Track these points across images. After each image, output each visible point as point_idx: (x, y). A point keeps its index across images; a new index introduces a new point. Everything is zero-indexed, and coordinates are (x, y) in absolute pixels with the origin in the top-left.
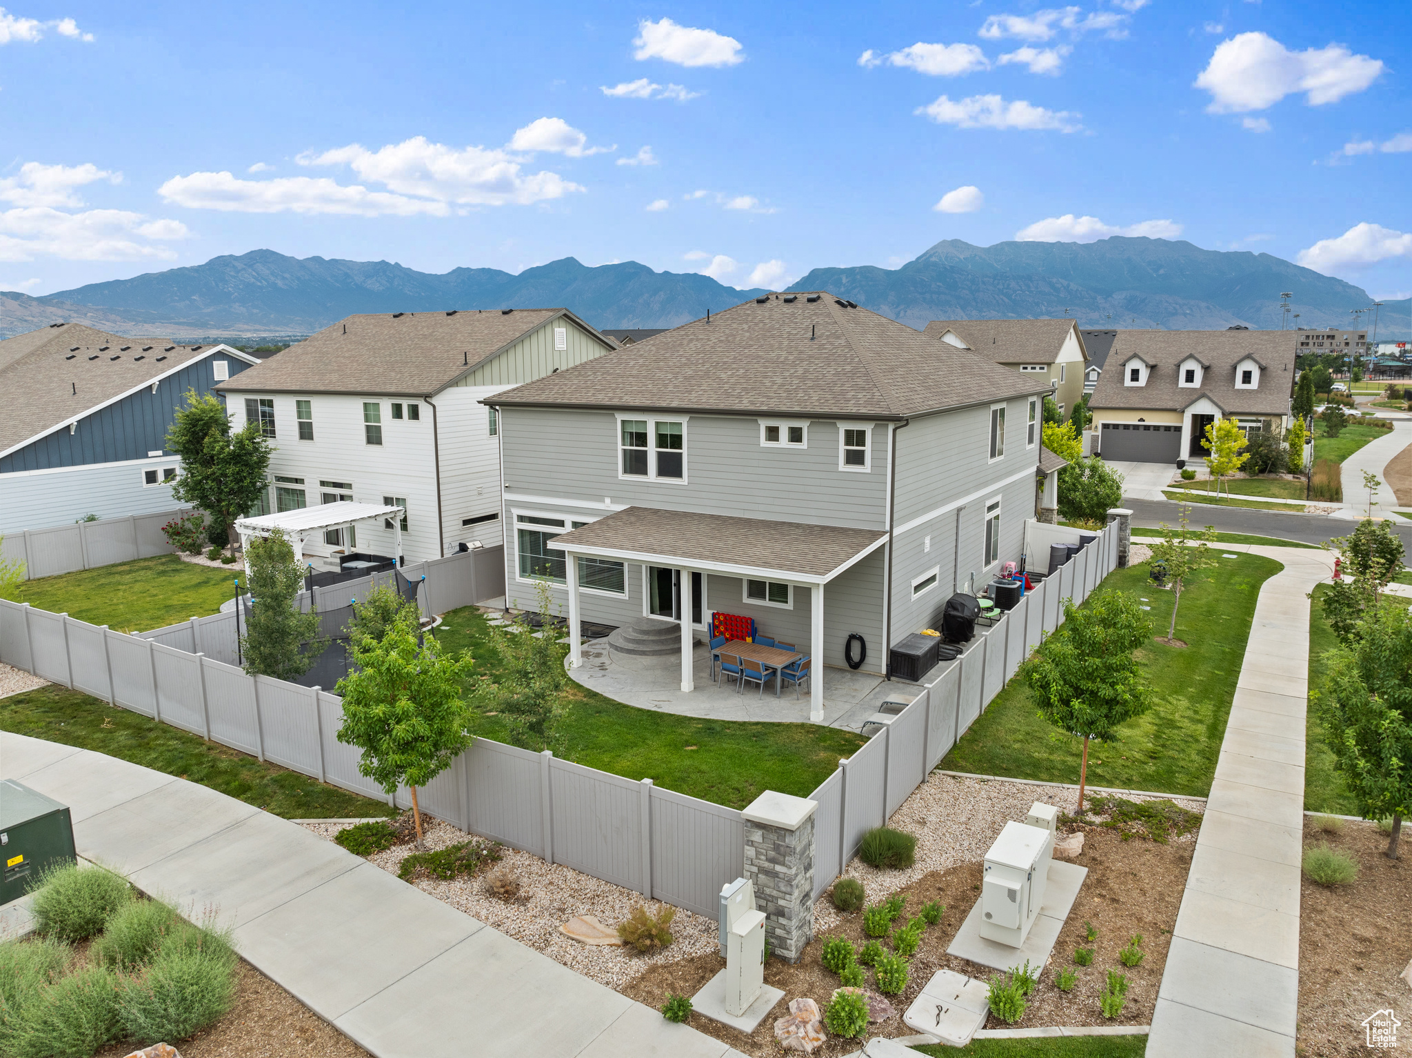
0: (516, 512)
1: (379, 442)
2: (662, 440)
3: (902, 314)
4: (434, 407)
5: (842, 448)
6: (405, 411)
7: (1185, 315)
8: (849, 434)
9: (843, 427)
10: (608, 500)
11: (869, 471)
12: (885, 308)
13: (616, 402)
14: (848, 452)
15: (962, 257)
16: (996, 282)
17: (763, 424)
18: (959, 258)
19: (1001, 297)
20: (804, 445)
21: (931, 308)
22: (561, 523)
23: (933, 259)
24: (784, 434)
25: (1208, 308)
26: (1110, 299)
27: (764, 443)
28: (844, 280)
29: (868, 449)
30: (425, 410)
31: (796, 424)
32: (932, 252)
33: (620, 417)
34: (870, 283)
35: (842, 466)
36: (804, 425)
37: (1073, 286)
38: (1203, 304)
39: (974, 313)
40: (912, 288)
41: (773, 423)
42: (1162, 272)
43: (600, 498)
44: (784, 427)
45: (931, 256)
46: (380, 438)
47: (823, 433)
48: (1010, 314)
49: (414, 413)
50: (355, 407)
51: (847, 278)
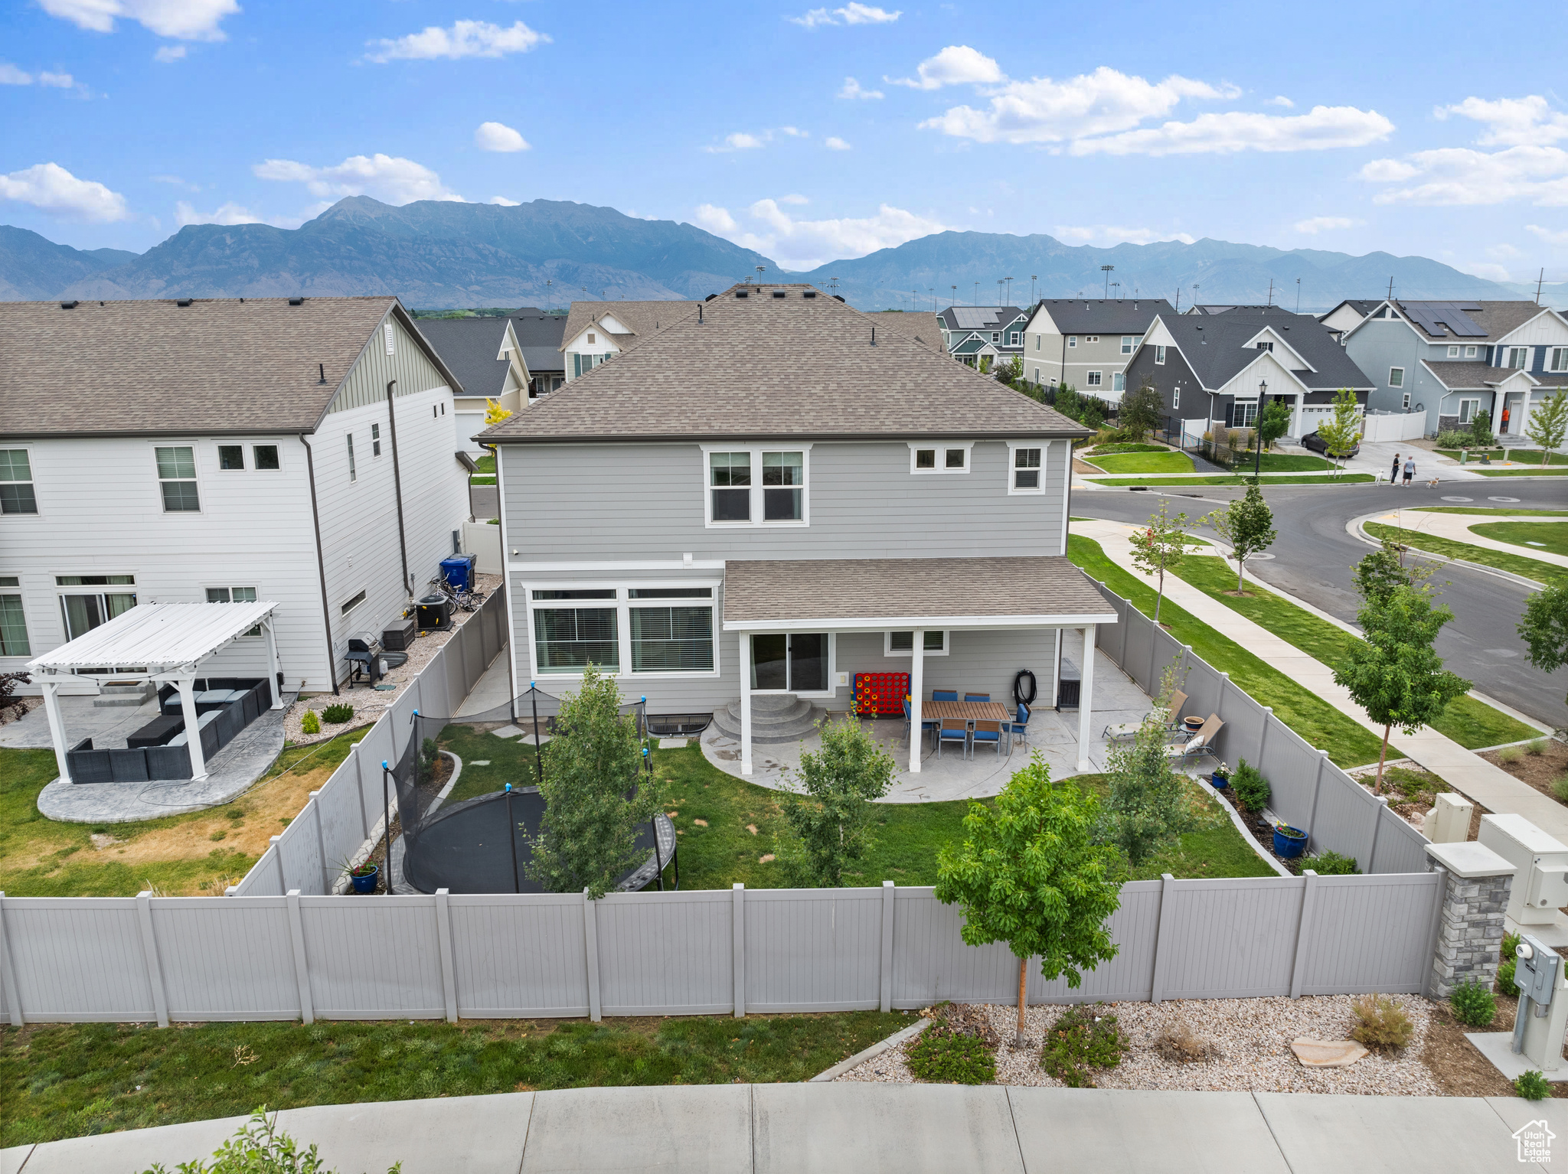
0: (529, 587)
1: (193, 505)
2: (770, 476)
3: (308, 283)
4: (308, 448)
5: (1013, 469)
6: (249, 457)
7: (618, 285)
8: (1020, 453)
9: (1013, 447)
10: (688, 557)
11: (1043, 492)
12: (285, 275)
13: (704, 430)
14: (1018, 473)
15: (373, 216)
16: (416, 246)
17: (914, 448)
18: (369, 217)
19: (424, 263)
20: (966, 468)
21: (343, 275)
22: (609, 594)
23: (339, 218)
24: (940, 458)
25: (640, 278)
26: (542, 267)
27: (915, 470)
28: (229, 241)
29: (1042, 470)
30: (288, 451)
31: (955, 446)
32: (336, 210)
33: (707, 450)
34: (263, 245)
35: (1012, 490)
36: (967, 448)
37: (502, 253)
38: (635, 275)
39: (395, 282)
40: (317, 252)
41: (925, 446)
42: (591, 239)
43: (677, 555)
44: (940, 451)
45: (335, 214)
46: (196, 499)
47: (990, 453)
48: (436, 284)
49: (268, 458)
50: (144, 455)
51: (231, 238)
